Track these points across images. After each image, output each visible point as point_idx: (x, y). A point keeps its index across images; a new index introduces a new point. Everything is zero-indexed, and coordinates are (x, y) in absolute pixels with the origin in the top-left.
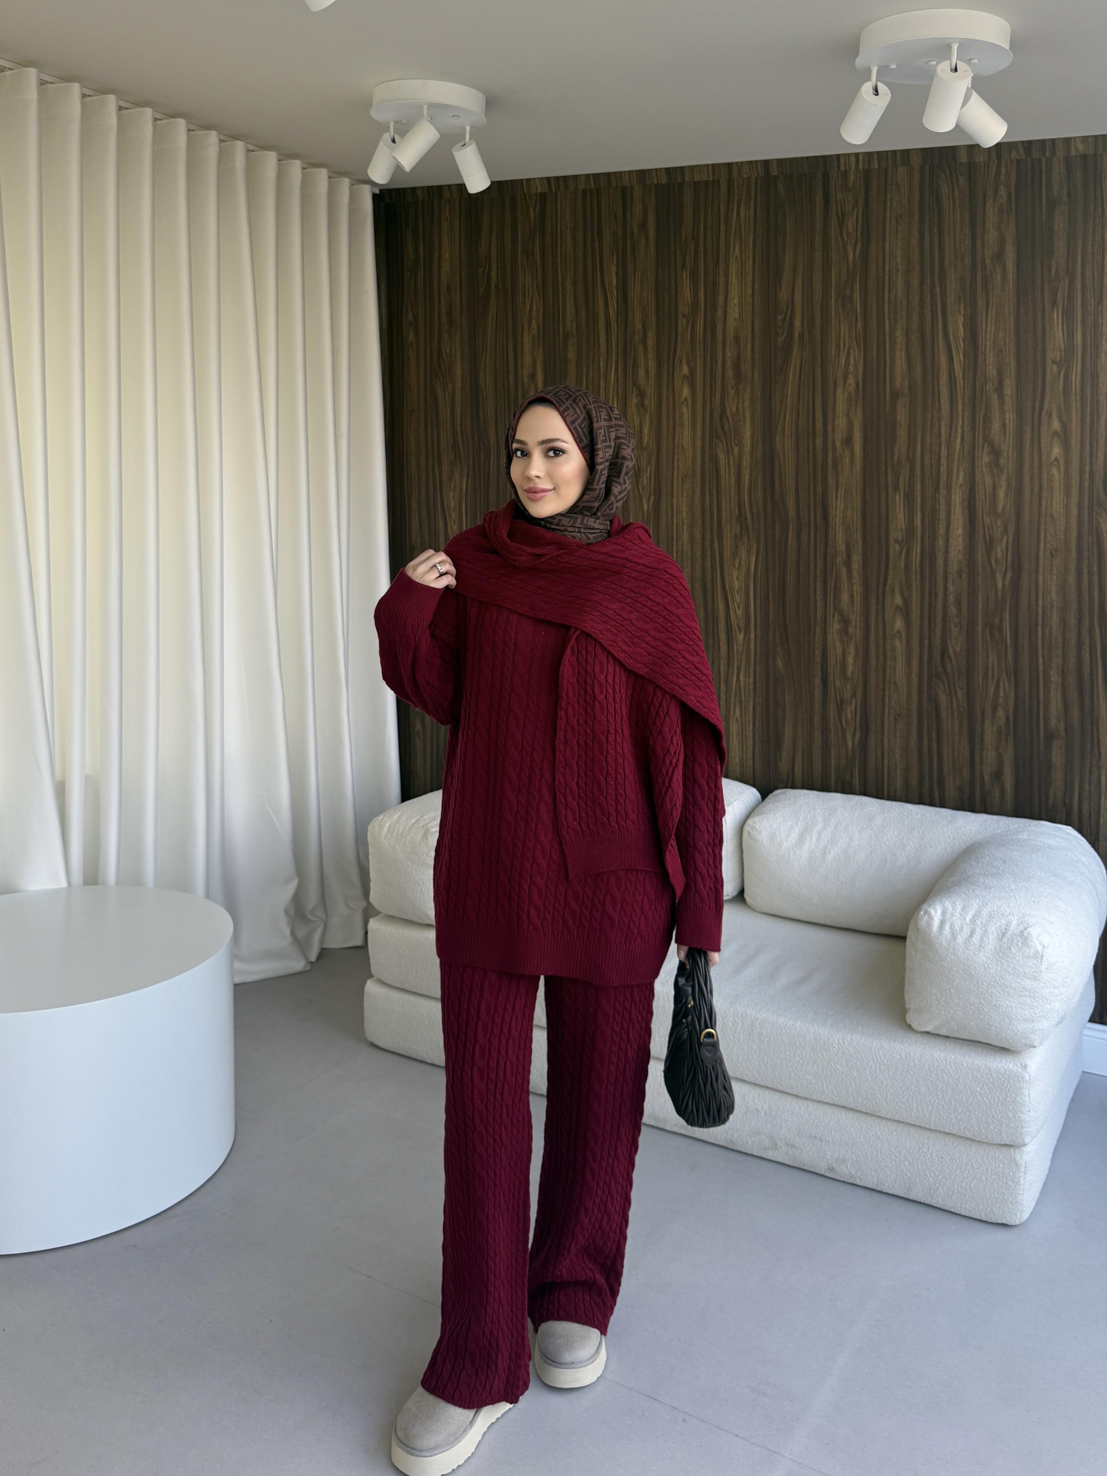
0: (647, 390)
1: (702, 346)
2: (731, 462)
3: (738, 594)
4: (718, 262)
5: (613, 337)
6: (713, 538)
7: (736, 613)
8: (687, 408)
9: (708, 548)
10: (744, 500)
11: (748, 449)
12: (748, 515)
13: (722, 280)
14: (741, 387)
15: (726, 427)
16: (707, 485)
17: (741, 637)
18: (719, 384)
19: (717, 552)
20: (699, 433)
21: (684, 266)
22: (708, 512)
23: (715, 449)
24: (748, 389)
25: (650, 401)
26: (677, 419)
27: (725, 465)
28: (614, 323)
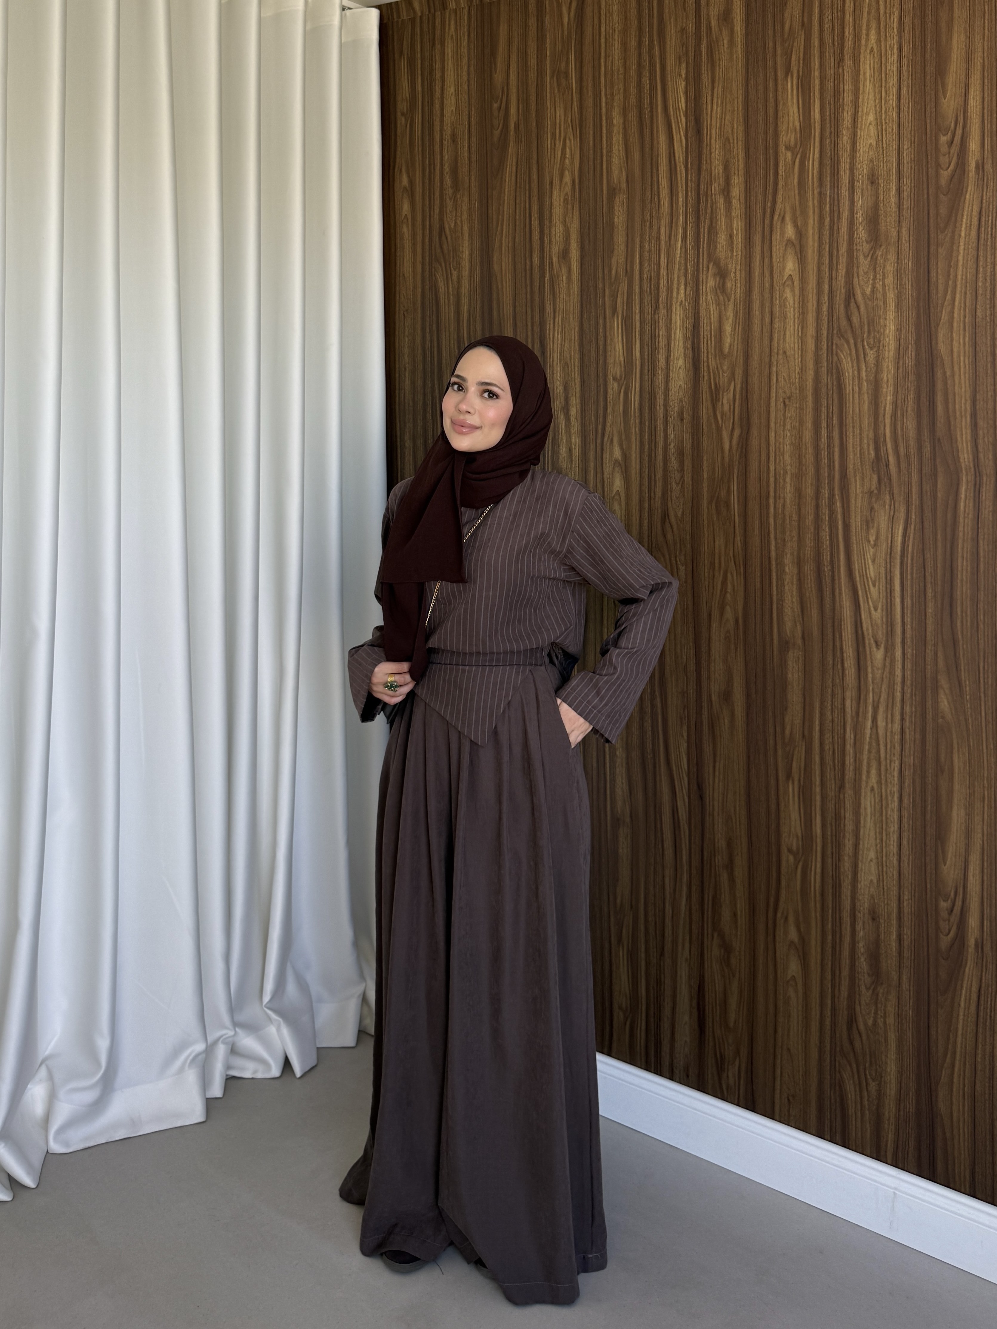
0: (730, 266)
1: (816, 192)
2: (864, 374)
3: (874, 586)
4: (841, 60)
5: (680, 188)
6: (834, 495)
7: (871, 618)
8: (793, 290)
9: (825, 511)
10: (885, 435)
11: (892, 353)
12: (892, 459)
13: (848, 87)
14: (879, 253)
15: (855, 319)
16: (824, 410)
17: (879, 655)
18: (843, 249)
19: (840, 517)
20: (811, 330)
21: (788, 71)
22: (824, 454)
23: (837, 354)
24: (892, 257)
25: (735, 284)
26: (777, 309)
27: (853, 379)
28: (681, 168)
